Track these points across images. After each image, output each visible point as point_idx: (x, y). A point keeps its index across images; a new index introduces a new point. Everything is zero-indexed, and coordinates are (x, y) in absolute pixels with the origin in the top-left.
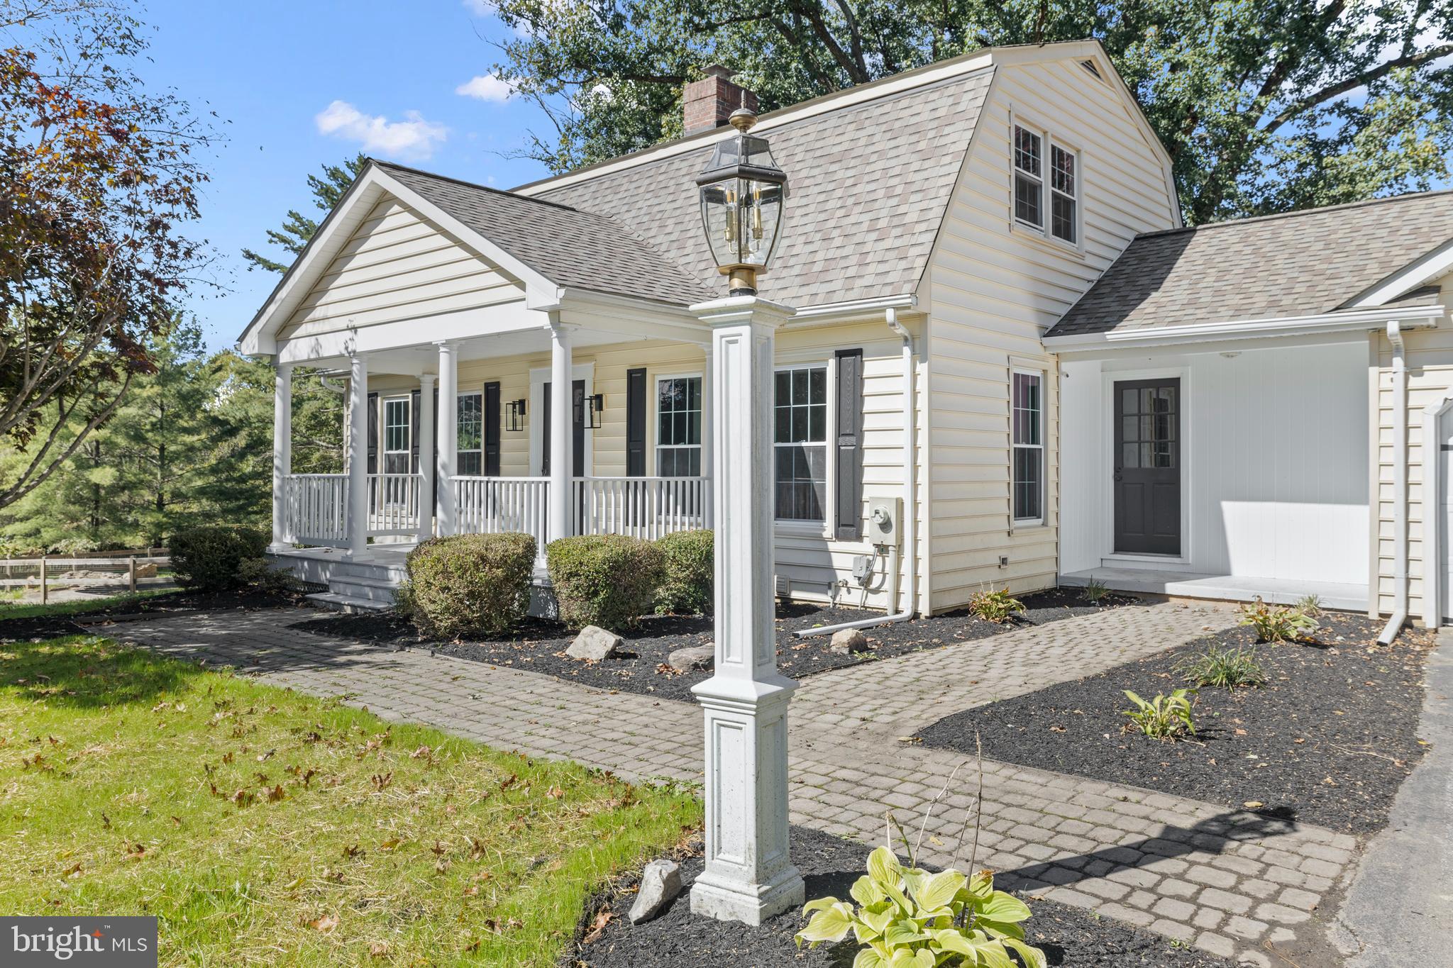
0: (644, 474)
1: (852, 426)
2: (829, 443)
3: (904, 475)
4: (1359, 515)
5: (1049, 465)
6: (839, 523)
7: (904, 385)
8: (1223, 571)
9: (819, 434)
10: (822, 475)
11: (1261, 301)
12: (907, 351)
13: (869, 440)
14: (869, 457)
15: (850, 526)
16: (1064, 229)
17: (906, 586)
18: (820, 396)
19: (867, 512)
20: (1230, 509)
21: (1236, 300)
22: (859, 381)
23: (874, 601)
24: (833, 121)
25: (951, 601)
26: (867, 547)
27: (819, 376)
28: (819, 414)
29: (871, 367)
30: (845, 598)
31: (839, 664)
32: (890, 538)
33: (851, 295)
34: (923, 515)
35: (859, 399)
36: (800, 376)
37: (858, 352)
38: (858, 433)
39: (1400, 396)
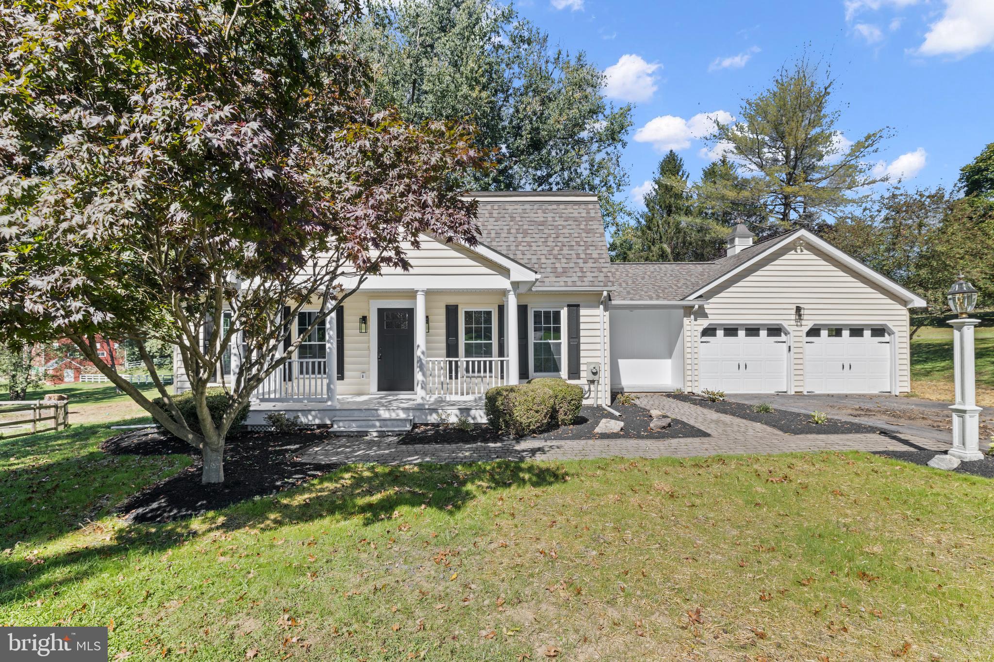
0: (457, 357)
2: (563, 341)
3: (600, 353)
6: (570, 372)
7: (599, 319)
9: (558, 337)
10: (559, 353)
12: (602, 307)
13: (582, 340)
14: (582, 347)
15: (574, 371)
18: (558, 321)
19: (583, 368)
22: (578, 316)
23: (586, 402)
26: (583, 381)
28: (558, 329)
29: (583, 312)
32: (594, 377)
33: (584, 284)
35: (577, 324)
36: (547, 314)
37: (578, 306)
38: (578, 337)
39: (692, 327)
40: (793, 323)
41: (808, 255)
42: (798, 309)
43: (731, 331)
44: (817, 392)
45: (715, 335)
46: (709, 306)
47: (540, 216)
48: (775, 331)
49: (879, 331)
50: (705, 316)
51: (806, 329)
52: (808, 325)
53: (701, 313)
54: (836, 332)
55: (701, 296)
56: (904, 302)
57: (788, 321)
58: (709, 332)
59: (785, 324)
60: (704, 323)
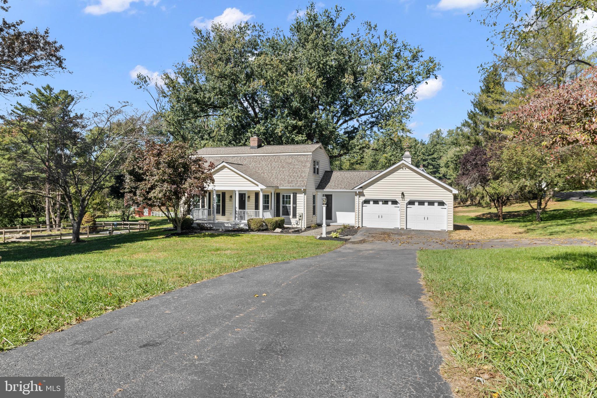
1: (295, 202)
2: (291, 205)
3: (303, 210)
4: (354, 213)
5: (316, 207)
6: (293, 216)
7: (303, 198)
8: (336, 222)
9: (290, 204)
10: (290, 209)
11: (343, 187)
12: (303, 194)
14: (298, 207)
15: (295, 216)
16: (318, 173)
17: (303, 224)
18: (290, 198)
19: (297, 214)
20: (337, 213)
21: (340, 186)
22: (296, 197)
23: (298, 226)
24: (287, 157)
25: (308, 226)
26: (297, 219)
27: (290, 196)
28: (290, 201)
29: (298, 195)
30: (294, 226)
31: (303, 231)
32: (301, 218)
34: (305, 215)
35: (296, 199)
36: (286, 196)
37: (296, 193)
38: (296, 204)
39: (358, 200)
40: (401, 199)
41: (408, 170)
42: (403, 194)
43: (376, 202)
44: (412, 229)
45: (369, 203)
46: (365, 191)
47: (290, 161)
48: (395, 202)
49: (441, 203)
50: (364, 195)
51: (406, 202)
52: (407, 200)
53: (361, 194)
54: (421, 203)
55: (361, 188)
56: (451, 191)
57: (399, 199)
58: (367, 202)
59: (397, 200)
60: (363, 199)
